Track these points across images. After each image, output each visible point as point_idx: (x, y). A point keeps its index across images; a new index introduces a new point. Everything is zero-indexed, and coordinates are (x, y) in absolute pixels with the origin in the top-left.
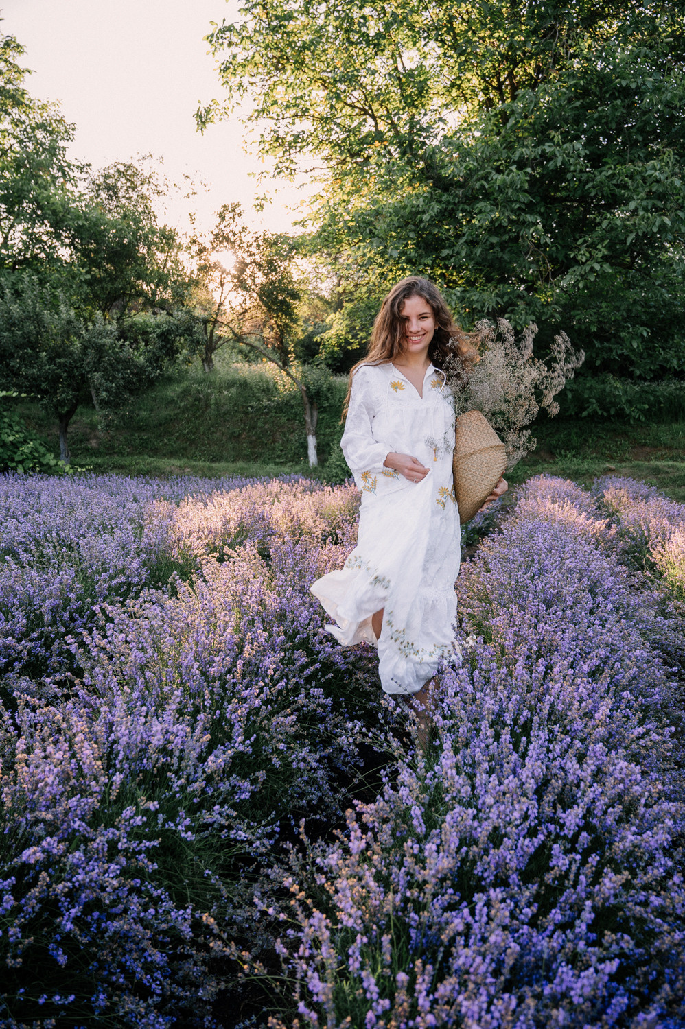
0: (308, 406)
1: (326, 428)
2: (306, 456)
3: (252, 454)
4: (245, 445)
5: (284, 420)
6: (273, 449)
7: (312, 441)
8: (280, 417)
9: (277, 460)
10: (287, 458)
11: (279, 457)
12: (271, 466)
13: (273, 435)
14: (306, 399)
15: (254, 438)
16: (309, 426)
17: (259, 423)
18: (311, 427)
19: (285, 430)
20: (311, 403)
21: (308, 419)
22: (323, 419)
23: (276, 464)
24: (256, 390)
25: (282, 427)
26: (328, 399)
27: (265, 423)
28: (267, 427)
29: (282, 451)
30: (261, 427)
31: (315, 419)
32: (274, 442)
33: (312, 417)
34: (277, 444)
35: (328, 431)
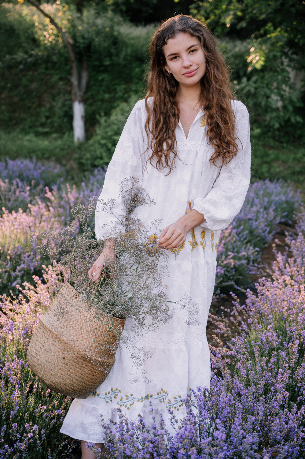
0: (75, 65)
1: (105, 92)
2: (71, 128)
3: (11, 119)
4: (3, 108)
5: (55, 78)
6: (38, 115)
7: (78, 110)
8: (51, 75)
9: (40, 129)
10: (52, 127)
11: (43, 125)
12: (31, 137)
13: (40, 97)
14: (72, 56)
15: (16, 99)
16: (75, 90)
17: (24, 81)
18: (77, 92)
19: (55, 92)
20: (80, 61)
21: (74, 81)
22: (103, 80)
23: (37, 134)
24: (23, 39)
25: (53, 87)
26: (110, 55)
27: (31, 81)
28: (34, 86)
29: (47, 118)
30: (25, 87)
31: (84, 81)
32: (40, 105)
33: (80, 79)
34: (43, 109)
35: (107, 96)
